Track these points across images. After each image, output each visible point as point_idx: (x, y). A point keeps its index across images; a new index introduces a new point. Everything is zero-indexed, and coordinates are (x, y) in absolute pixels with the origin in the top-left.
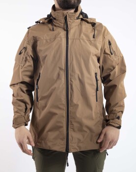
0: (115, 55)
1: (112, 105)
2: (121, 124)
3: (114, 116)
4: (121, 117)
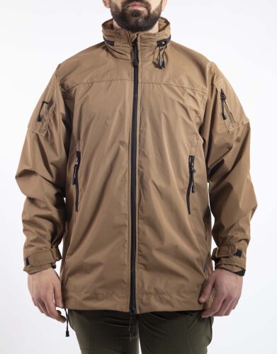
0: (232, 120)
1: (226, 227)
2: (245, 266)
3: (230, 251)
4: (245, 252)
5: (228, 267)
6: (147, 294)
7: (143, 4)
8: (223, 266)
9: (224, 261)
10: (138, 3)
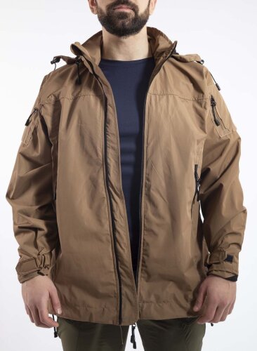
0: (223, 126)
2: (237, 271)
3: (221, 257)
4: (238, 257)
5: (219, 273)
6: (147, 302)
7: (129, 7)
8: (214, 272)
9: (215, 267)
10: (124, 6)
